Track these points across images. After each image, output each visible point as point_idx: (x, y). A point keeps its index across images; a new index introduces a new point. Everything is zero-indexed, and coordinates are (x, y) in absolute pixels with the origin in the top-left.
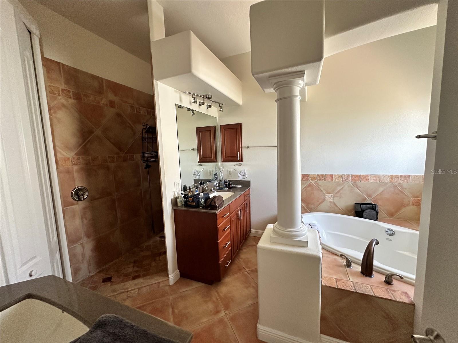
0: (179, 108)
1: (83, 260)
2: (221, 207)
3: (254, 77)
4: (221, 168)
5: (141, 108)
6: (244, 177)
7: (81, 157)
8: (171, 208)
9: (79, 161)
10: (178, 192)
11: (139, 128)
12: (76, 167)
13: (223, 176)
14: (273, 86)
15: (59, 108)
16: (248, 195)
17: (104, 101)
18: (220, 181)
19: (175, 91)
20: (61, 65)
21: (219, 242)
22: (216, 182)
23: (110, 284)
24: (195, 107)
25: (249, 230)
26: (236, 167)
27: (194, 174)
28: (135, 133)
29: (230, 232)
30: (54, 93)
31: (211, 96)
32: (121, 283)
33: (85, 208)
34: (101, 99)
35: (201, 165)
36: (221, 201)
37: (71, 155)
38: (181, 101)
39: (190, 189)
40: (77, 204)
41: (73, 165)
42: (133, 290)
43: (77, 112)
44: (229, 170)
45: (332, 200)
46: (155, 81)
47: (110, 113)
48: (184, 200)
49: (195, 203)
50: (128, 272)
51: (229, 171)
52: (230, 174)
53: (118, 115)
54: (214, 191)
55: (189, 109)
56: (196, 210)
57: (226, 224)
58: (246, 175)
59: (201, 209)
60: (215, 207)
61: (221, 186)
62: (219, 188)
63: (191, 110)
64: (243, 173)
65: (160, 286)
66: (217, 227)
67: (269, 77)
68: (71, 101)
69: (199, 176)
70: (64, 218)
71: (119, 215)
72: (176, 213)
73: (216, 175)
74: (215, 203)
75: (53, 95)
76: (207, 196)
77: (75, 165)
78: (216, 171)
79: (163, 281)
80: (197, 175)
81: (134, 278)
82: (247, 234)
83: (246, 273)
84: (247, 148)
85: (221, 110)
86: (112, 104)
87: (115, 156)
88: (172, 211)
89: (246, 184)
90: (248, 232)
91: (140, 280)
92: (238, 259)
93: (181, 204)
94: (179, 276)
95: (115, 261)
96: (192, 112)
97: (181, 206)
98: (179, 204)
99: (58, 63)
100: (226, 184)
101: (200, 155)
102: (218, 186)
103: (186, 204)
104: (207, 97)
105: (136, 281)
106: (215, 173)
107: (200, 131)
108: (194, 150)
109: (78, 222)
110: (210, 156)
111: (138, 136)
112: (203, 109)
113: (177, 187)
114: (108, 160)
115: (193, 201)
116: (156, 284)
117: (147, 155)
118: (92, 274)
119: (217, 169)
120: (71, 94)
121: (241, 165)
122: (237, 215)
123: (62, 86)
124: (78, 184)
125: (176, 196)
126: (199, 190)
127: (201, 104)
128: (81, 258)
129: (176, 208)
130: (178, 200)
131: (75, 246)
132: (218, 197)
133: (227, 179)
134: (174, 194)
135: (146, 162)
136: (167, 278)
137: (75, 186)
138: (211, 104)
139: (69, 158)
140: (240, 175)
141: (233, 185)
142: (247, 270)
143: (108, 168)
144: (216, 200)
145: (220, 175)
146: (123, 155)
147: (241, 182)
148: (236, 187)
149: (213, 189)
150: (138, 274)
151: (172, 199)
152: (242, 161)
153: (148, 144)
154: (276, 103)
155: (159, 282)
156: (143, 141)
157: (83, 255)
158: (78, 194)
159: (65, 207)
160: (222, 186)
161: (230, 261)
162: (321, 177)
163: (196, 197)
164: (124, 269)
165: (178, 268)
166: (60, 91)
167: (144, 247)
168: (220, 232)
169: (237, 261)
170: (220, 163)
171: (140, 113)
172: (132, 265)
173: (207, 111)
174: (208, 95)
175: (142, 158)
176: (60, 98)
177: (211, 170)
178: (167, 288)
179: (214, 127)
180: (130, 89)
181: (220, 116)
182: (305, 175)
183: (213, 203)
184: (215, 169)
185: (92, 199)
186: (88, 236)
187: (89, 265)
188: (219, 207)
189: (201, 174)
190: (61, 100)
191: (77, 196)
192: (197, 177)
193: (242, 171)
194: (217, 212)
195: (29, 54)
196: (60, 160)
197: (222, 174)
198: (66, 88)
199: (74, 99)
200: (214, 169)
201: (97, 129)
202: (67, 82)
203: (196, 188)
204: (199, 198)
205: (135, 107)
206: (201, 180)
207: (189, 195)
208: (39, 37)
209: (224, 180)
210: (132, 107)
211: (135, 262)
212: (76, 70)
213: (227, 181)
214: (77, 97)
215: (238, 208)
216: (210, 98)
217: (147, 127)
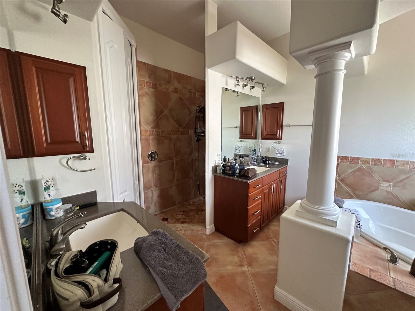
0: (225, 90)
1: (152, 202)
2: (253, 178)
3: (292, 55)
4: (260, 145)
5: (196, 92)
6: (282, 155)
7: (155, 130)
8: (212, 174)
9: (153, 133)
10: (219, 161)
11: (194, 108)
12: (151, 137)
13: (261, 153)
14: (313, 62)
15: (144, 95)
16: (285, 172)
17: (172, 88)
18: (258, 156)
19: (223, 76)
20: (147, 64)
21: (249, 208)
22: (254, 157)
23: (166, 223)
24: (239, 89)
25: (283, 205)
26: (275, 145)
27: (235, 149)
28: (190, 113)
29: (261, 202)
30: (142, 85)
31: (255, 78)
32: (174, 223)
33: (155, 166)
34: (170, 87)
35: (242, 141)
36: (254, 173)
37: (149, 128)
38: (227, 84)
39: (228, 160)
40: (151, 163)
41: (150, 135)
42: (180, 230)
43: (154, 97)
44: (267, 147)
45: (390, 189)
46: (206, 69)
47: (175, 97)
48: (222, 168)
49: (231, 172)
50: (179, 217)
51: (267, 149)
52: (268, 151)
53: (180, 99)
54: (251, 164)
55: (234, 91)
56: (231, 178)
57: (258, 194)
58: (284, 153)
59: (235, 178)
60: (247, 178)
61: (258, 161)
62: (256, 163)
63: (236, 92)
64: (281, 151)
65: (200, 233)
66: (248, 195)
67: (308, 54)
68: (151, 90)
69: (239, 150)
70: (143, 170)
71: (176, 175)
72: (216, 178)
73: (254, 150)
74: (248, 174)
75: (142, 86)
76: (243, 167)
77: (151, 135)
78: (255, 147)
79: (201, 230)
80: (238, 150)
81: (182, 222)
82: (280, 209)
83: (273, 242)
84: (287, 127)
85: (263, 91)
86: (176, 91)
87: (176, 130)
88: (212, 176)
89: (284, 162)
90: (281, 208)
91: (185, 225)
92: (267, 229)
93: (220, 171)
94: (214, 230)
95: (171, 208)
96: (237, 94)
97: (220, 173)
98: (218, 171)
99: (145, 63)
100: (263, 159)
101: (241, 133)
102: (255, 161)
103: (224, 172)
104: (250, 79)
105: (183, 225)
106: (253, 149)
107: (243, 111)
108: (236, 127)
109: (150, 175)
110: (251, 133)
111: (193, 115)
112: (247, 90)
113: (218, 158)
114: (171, 133)
115: (230, 170)
116: (196, 231)
117: (198, 131)
118: (157, 213)
119: (256, 146)
120: (151, 85)
121: (279, 143)
122: (270, 188)
123: (147, 80)
124: (152, 148)
125: (217, 165)
126: (236, 162)
127: (245, 86)
128: (150, 200)
129: (216, 174)
130: (218, 168)
131: (148, 192)
132: (252, 169)
133: (264, 155)
134: (215, 162)
135: (197, 136)
136: (205, 229)
137: (150, 150)
138: (254, 85)
139: (148, 130)
140: (277, 153)
141: (269, 161)
142: (275, 240)
143: (171, 139)
144: (249, 171)
145: (258, 152)
146: (182, 130)
147: (279, 159)
148: (273, 164)
149: (249, 162)
150: (185, 221)
151: (213, 166)
152: (281, 139)
153: (200, 122)
154: (315, 80)
155: (199, 230)
156: (196, 119)
157: (152, 198)
158: (152, 156)
159: (143, 164)
160: (260, 162)
161: (258, 228)
162: (377, 162)
163: (232, 167)
164: (177, 215)
165: (214, 223)
166: (145, 83)
167: (192, 203)
168: (250, 200)
169: (266, 230)
170: (259, 141)
171: (196, 96)
172: (182, 213)
173: (251, 92)
174: (252, 77)
175: (195, 133)
176: (145, 88)
177: (251, 146)
178: (204, 236)
179: (257, 107)
180: (190, 77)
181: (262, 97)
182: (354, 157)
183: (246, 174)
184: (255, 145)
185: (160, 161)
186: (156, 187)
187: (155, 206)
188: (252, 178)
189: (242, 149)
190: (146, 89)
191: (151, 157)
192: (238, 151)
193: (281, 149)
194: (249, 182)
195: (129, 60)
196: (143, 131)
197: (261, 151)
198: (148, 81)
199: (153, 88)
200: (253, 145)
201: (166, 110)
202: (149, 77)
203: (234, 160)
204: (235, 168)
205: (192, 92)
206: (241, 155)
207: (228, 165)
208: (135, 47)
209: (262, 156)
210: (190, 92)
211: (184, 211)
212: (155, 67)
213: (264, 157)
214: (155, 87)
215: (272, 183)
216: (253, 80)
217: (200, 108)
